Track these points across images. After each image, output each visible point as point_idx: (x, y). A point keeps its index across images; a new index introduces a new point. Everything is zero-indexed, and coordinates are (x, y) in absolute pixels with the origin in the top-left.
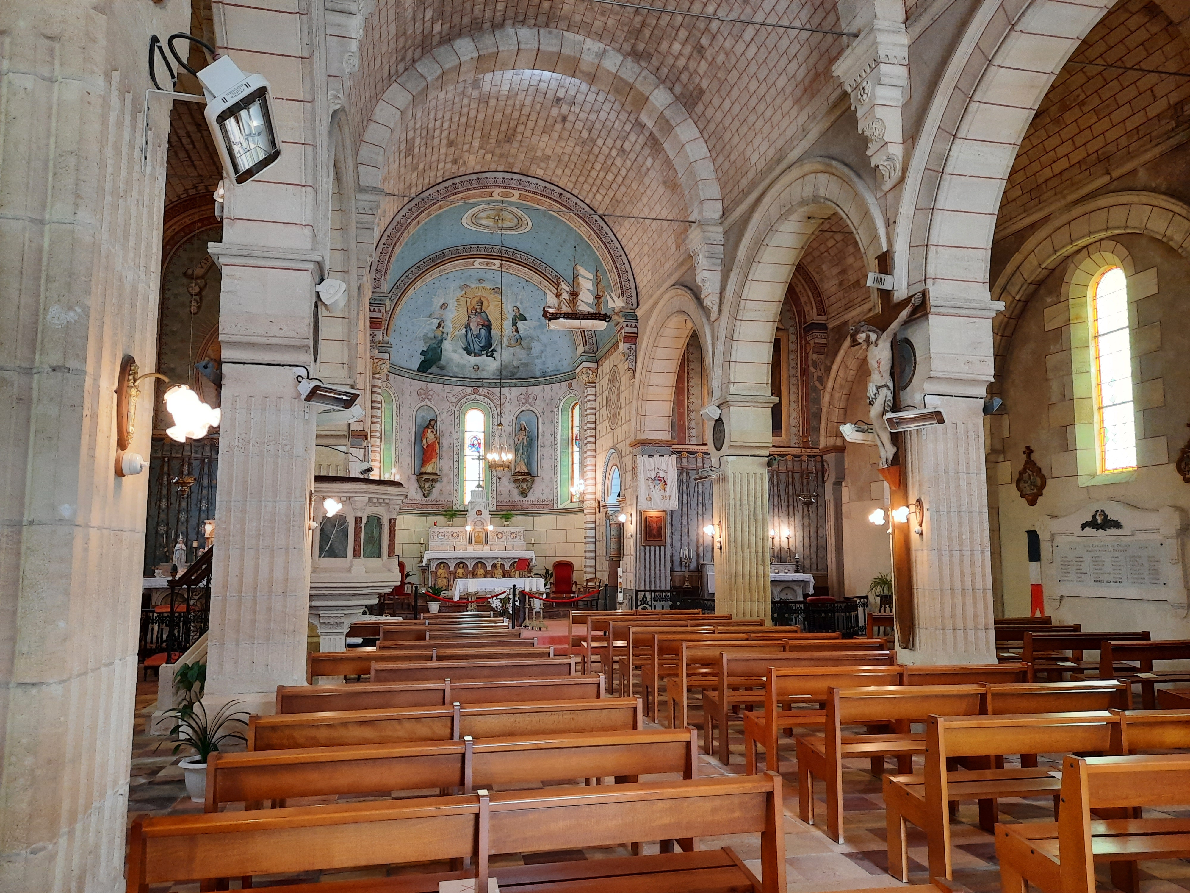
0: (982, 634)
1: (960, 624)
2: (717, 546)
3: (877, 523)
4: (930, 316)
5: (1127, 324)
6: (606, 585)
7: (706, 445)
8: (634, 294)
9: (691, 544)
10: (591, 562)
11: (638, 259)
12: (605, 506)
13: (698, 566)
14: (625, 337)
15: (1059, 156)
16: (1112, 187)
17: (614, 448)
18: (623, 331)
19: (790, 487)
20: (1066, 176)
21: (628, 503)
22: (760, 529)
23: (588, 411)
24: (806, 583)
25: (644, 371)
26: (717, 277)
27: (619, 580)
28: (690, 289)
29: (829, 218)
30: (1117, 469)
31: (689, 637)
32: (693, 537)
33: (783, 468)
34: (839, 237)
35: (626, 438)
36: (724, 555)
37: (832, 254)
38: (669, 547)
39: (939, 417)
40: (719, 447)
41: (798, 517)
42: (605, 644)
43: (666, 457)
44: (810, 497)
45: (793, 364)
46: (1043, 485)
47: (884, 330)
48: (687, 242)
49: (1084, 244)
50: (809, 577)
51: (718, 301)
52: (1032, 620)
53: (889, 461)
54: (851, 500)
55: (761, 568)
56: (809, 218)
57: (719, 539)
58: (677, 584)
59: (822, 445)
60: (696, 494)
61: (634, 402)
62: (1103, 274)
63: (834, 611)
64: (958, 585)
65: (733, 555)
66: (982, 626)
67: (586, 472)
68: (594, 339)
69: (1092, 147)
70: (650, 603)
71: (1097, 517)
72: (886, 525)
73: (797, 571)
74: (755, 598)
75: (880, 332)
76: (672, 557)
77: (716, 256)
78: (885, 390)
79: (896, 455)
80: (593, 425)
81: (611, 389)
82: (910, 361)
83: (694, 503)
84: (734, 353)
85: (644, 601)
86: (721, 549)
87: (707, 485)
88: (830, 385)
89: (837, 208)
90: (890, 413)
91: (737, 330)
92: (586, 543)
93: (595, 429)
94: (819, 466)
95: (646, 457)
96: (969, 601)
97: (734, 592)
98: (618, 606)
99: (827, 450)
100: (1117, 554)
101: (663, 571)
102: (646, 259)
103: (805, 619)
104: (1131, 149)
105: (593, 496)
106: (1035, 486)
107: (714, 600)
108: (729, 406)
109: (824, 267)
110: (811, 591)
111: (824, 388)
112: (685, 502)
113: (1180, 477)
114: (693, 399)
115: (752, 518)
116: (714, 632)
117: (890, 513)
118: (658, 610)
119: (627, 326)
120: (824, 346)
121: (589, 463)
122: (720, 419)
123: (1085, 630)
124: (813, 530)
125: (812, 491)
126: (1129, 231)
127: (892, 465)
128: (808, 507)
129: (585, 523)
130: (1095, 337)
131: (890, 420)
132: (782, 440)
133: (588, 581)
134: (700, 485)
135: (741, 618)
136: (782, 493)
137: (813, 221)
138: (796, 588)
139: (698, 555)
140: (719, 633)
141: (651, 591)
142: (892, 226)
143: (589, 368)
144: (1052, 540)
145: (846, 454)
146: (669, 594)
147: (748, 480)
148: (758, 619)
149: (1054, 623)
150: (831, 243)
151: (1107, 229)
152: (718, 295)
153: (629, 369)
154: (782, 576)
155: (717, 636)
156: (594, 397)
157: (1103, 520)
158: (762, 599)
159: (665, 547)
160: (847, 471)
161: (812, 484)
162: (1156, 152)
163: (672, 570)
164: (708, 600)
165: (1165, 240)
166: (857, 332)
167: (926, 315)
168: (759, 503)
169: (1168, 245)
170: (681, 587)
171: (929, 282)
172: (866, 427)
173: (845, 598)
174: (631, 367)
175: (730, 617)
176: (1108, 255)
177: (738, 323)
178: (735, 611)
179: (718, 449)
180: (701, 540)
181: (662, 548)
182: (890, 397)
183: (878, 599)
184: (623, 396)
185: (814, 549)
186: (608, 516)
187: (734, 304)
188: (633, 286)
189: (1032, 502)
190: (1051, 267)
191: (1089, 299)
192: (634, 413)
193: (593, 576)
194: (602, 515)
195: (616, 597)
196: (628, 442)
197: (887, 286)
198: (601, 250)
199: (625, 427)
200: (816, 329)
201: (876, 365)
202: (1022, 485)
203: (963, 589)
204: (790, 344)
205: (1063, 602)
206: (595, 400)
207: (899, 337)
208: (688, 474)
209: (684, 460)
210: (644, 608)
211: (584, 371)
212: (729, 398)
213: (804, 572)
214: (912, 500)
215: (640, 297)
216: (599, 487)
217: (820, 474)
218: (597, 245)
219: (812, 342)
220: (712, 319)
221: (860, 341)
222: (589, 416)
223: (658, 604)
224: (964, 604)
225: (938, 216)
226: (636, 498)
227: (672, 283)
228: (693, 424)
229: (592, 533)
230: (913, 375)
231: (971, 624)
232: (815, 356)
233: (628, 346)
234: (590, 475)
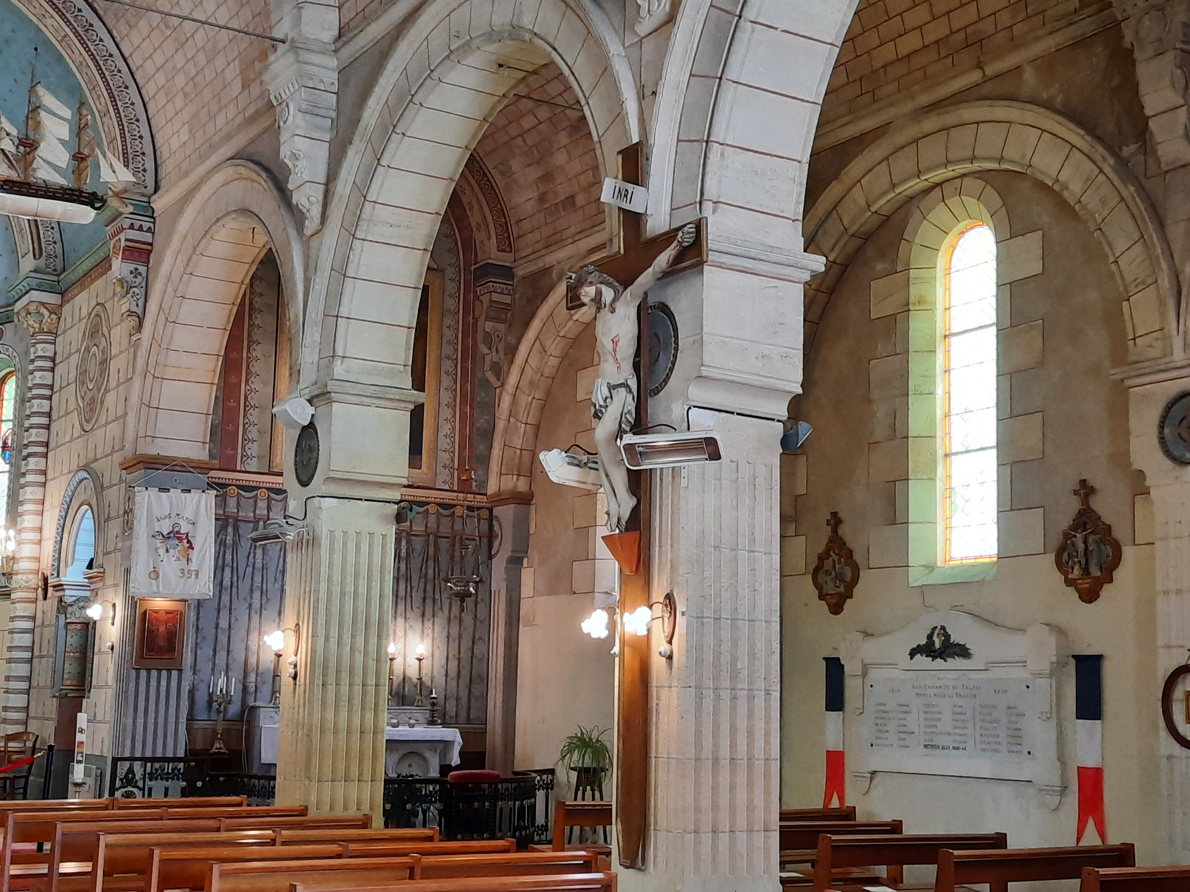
0: (759, 838)
1: (725, 825)
2: (287, 671)
3: (594, 635)
4: (706, 268)
5: (994, 319)
6: (51, 748)
7: (281, 474)
8: (150, 165)
9: (233, 666)
10: (20, 700)
11: (161, 99)
12: (59, 587)
13: (243, 712)
14: (127, 249)
15: (908, 27)
16: (987, 89)
17: (86, 468)
18: (122, 236)
19: (431, 563)
20: (918, 61)
21: (109, 581)
22: (373, 640)
23: (35, 392)
24: (446, 745)
25: (162, 318)
26: (322, 152)
27: (79, 737)
28: (267, 170)
29: (535, 72)
30: (967, 558)
31: (225, 852)
32: (238, 654)
33: (418, 528)
34: (543, 113)
35: (113, 451)
36: (300, 690)
37: (530, 142)
38: (188, 673)
39: (711, 448)
40: (304, 479)
41: (440, 622)
42: (43, 869)
43: (195, 495)
44: (467, 585)
45: (449, 334)
46: (855, 580)
47: (627, 283)
48: (266, 77)
49: (936, 180)
50: (453, 735)
51: (321, 198)
52: (826, 814)
53: (623, 522)
54: (536, 593)
55: (370, 716)
56: (500, 66)
57: (292, 659)
58: (199, 746)
59: (492, 488)
60: (250, 569)
61: (137, 383)
62: (963, 233)
63: (495, 796)
64: (725, 751)
65: (318, 691)
66: (759, 825)
67: (21, 515)
68: (59, 246)
69: (959, 20)
70: (140, 784)
71: (935, 638)
72: (610, 641)
73: (432, 722)
74: (354, 772)
75: (621, 289)
76: (192, 693)
77: (322, 112)
78: (623, 391)
79: (635, 512)
80: (44, 420)
81: (88, 350)
82: (667, 346)
83: (244, 587)
84: (345, 300)
85: (129, 780)
86: (295, 678)
87: (274, 550)
88: (512, 380)
89: (554, 52)
90: (630, 435)
91: (354, 257)
92: (10, 661)
93: (48, 427)
94: (485, 525)
95: (153, 492)
96: (742, 779)
97: (315, 761)
98: (71, 788)
99: (500, 499)
100: (960, 701)
101: (172, 720)
102: (179, 102)
103: (441, 813)
104: (1016, 33)
105: (34, 566)
106: (843, 581)
107: (274, 778)
108: (331, 401)
109: (515, 165)
110: (455, 760)
111: (503, 385)
112: (227, 582)
113: (1059, 577)
114: (256, 384)
115: (361, 618)
116: (273, 842)
117: (617, 617)
118: (158, 797)
119: (132, 227)
120: (506, 308)
121: (28, 496)
122: (311, 426)
123: (908, 830)
124: (466, 644)
125: (469, 571)
126: (1005, 166)
127: (627, 529)
128: (462, 600)
129: (12, 619)
130: (945, 336)
131: (629, 448)
132: (422, 474)
133: (10, 738)
134: (259, 552)
135: (325, 813)
136: (415, 577)
137: (506, 72)
138: (428, 754)
139: (245, 689)
140: (284, 843)
141: (144, 760)
142: (649, 98)
143: (43, 304)
144: (864, 675)
145: (533, 507)
146: (181, 765)
147: (358, 547)
148: (359, 815)
149: (861, 818)
150: (528, 122)
151: (973, 159)
152: (322, 188)
153: (131, 313)
154: (404, 732)
155: (279, 849)
156: (50, 364)
157: (942, 643)
158: (367, 776)
159: (180, 671)
160: (532, 541)
161: (470, 561)
162: (1050, 43)
163: (191, 718)
164: (259, 778)
165: (1057, 188)
166: (580, 282)
167: (700, 264)
168: (376, 591)
169: (1061, 196)
170: (206, 751)
171: (708, 207)
172: (585, 458)
173: (516, 773)
174: (134, 308)
175: (303, 811)
176: (971, 202)
177: (357, 244)
178: (313, 799)
179: (304, 483)
180: (253, 660)
181: (175, 673)
182: (631, 406)
183: (574, 775)
184: (114, 365)
185: (465, 680)
186: (62, 607)
187: (352, 207)
188: (149, 150)
189: (836, 609)
190: (886, 211)
191: (939, 272)
192: (134, 399)
193: (19, 728)
194: (51, 603)
195: (67, 772)
196: (118, 458)
197: (636, 206)
198: (85, 69)
199: (114, 429)
200: (495, 276)
201: (610, 346)
202: (821, 576)
203: (732, 759)
204: (447, 298)
205: (876, 781)
206: (52, 370)
207: (651, 301)
208: (236, 529)
209: (232, 503)
210: (128, 795)
211: (32, 308)
212: (332, 386)
213: (445, 724)
214: (658, 595)
215: (162, 174)
216: (49, 547)
217: (485, 540)
218: (79, 59)
219: (485, 299)
220: (308, 232)
221: (585, 300)
222: (36, 402)
223: (158, 786)
224: (732, 787)
225: (728, 92)
226: (128, 571)
227: (230, 154)
228: (253, 433)
229: (25, 640)
230: (671, 370)
231: (742, 822)
232: (489, 326)
233: (132, 267)
234: (29, 521)
